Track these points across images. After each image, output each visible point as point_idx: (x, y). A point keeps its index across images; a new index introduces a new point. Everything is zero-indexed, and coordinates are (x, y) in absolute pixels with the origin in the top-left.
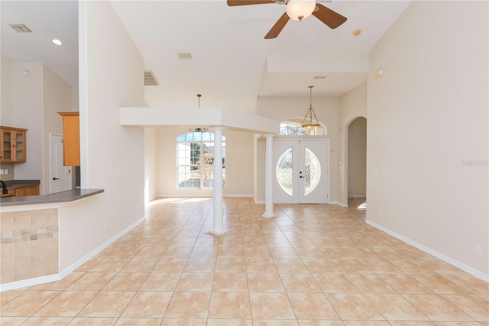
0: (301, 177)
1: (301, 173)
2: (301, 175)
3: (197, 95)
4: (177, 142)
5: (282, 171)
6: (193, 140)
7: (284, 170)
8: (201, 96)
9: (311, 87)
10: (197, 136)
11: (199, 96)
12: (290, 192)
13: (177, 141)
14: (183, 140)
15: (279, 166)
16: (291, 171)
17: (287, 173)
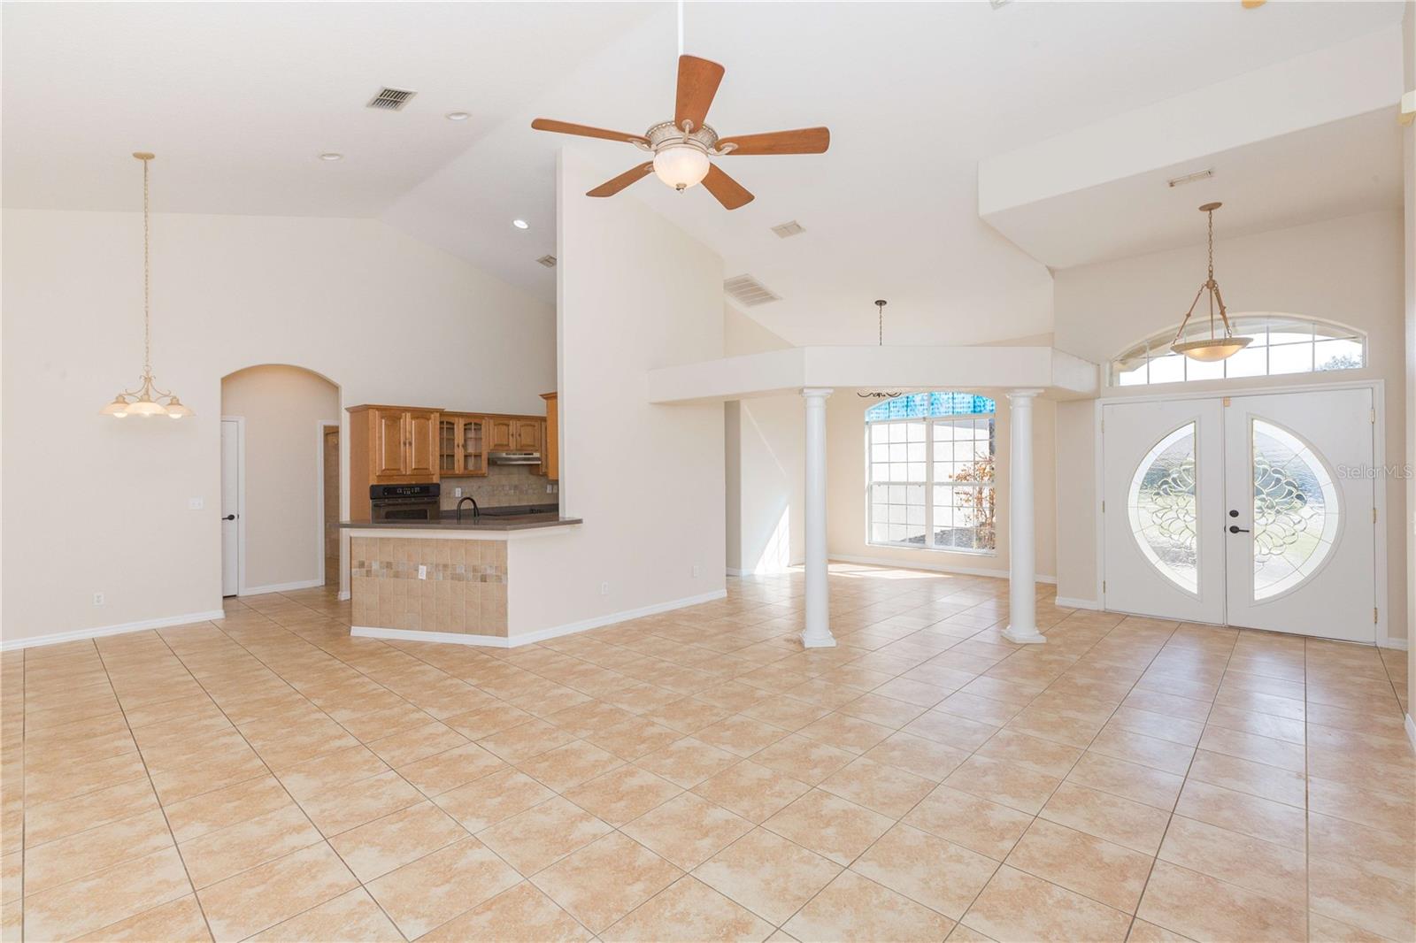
0: (1234, 530)
1: (1234, 514)
2: (1232, 522)
3: (876, 303)
4: (867, 422)
5: (1154, 507)
6: (907, 415)
7: (1160, 500)
8: (885, 302)
9: (1210, 208)
10: (915, 405)
11: (881, 303)
12: (1186, 578)
13: (867, 420)
14: (882, 417)
15: (1141, 488)
16: (1192, 507)
17: (1172, 514)
